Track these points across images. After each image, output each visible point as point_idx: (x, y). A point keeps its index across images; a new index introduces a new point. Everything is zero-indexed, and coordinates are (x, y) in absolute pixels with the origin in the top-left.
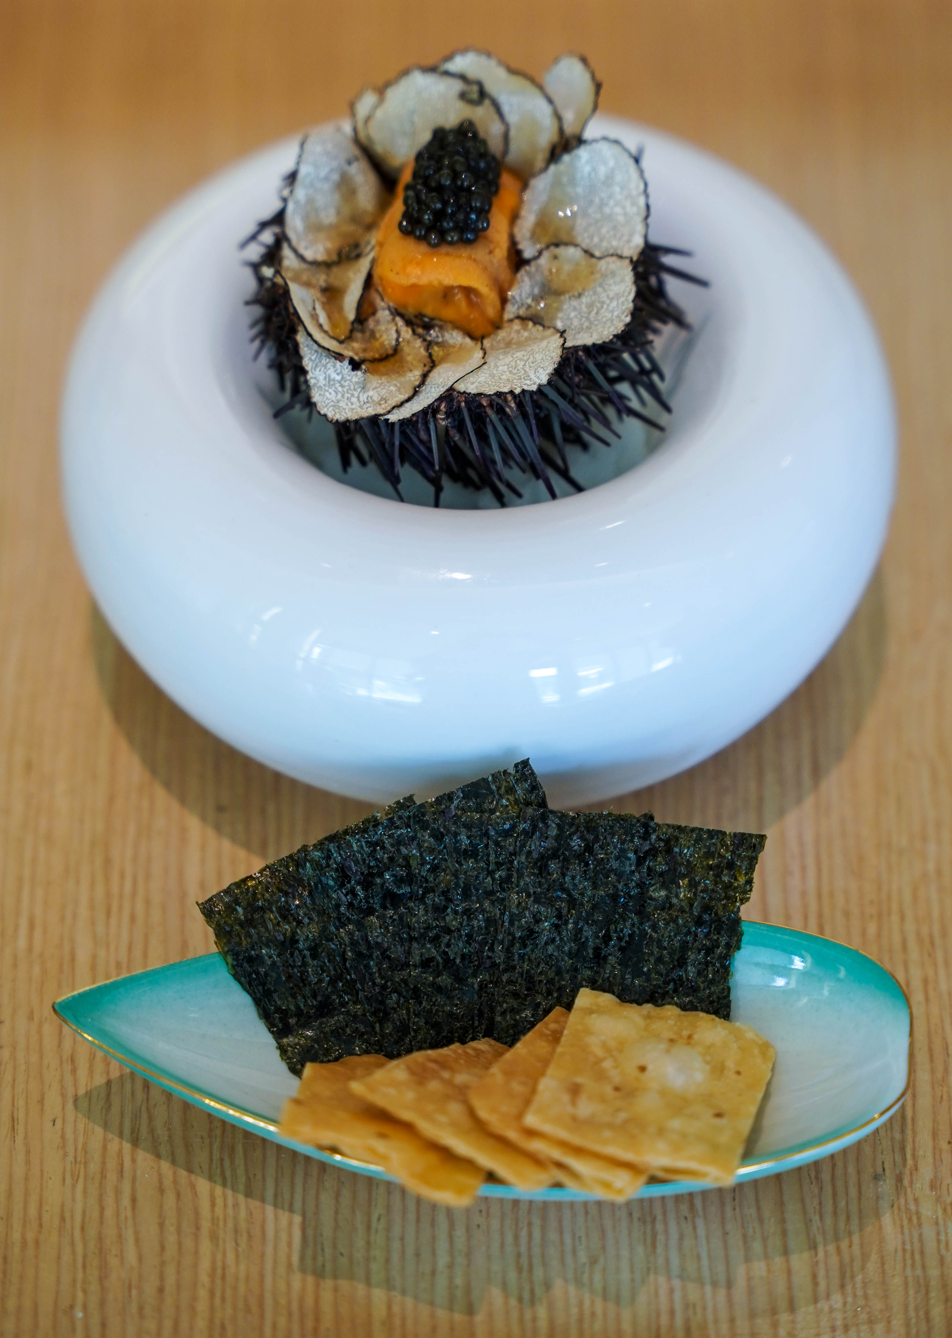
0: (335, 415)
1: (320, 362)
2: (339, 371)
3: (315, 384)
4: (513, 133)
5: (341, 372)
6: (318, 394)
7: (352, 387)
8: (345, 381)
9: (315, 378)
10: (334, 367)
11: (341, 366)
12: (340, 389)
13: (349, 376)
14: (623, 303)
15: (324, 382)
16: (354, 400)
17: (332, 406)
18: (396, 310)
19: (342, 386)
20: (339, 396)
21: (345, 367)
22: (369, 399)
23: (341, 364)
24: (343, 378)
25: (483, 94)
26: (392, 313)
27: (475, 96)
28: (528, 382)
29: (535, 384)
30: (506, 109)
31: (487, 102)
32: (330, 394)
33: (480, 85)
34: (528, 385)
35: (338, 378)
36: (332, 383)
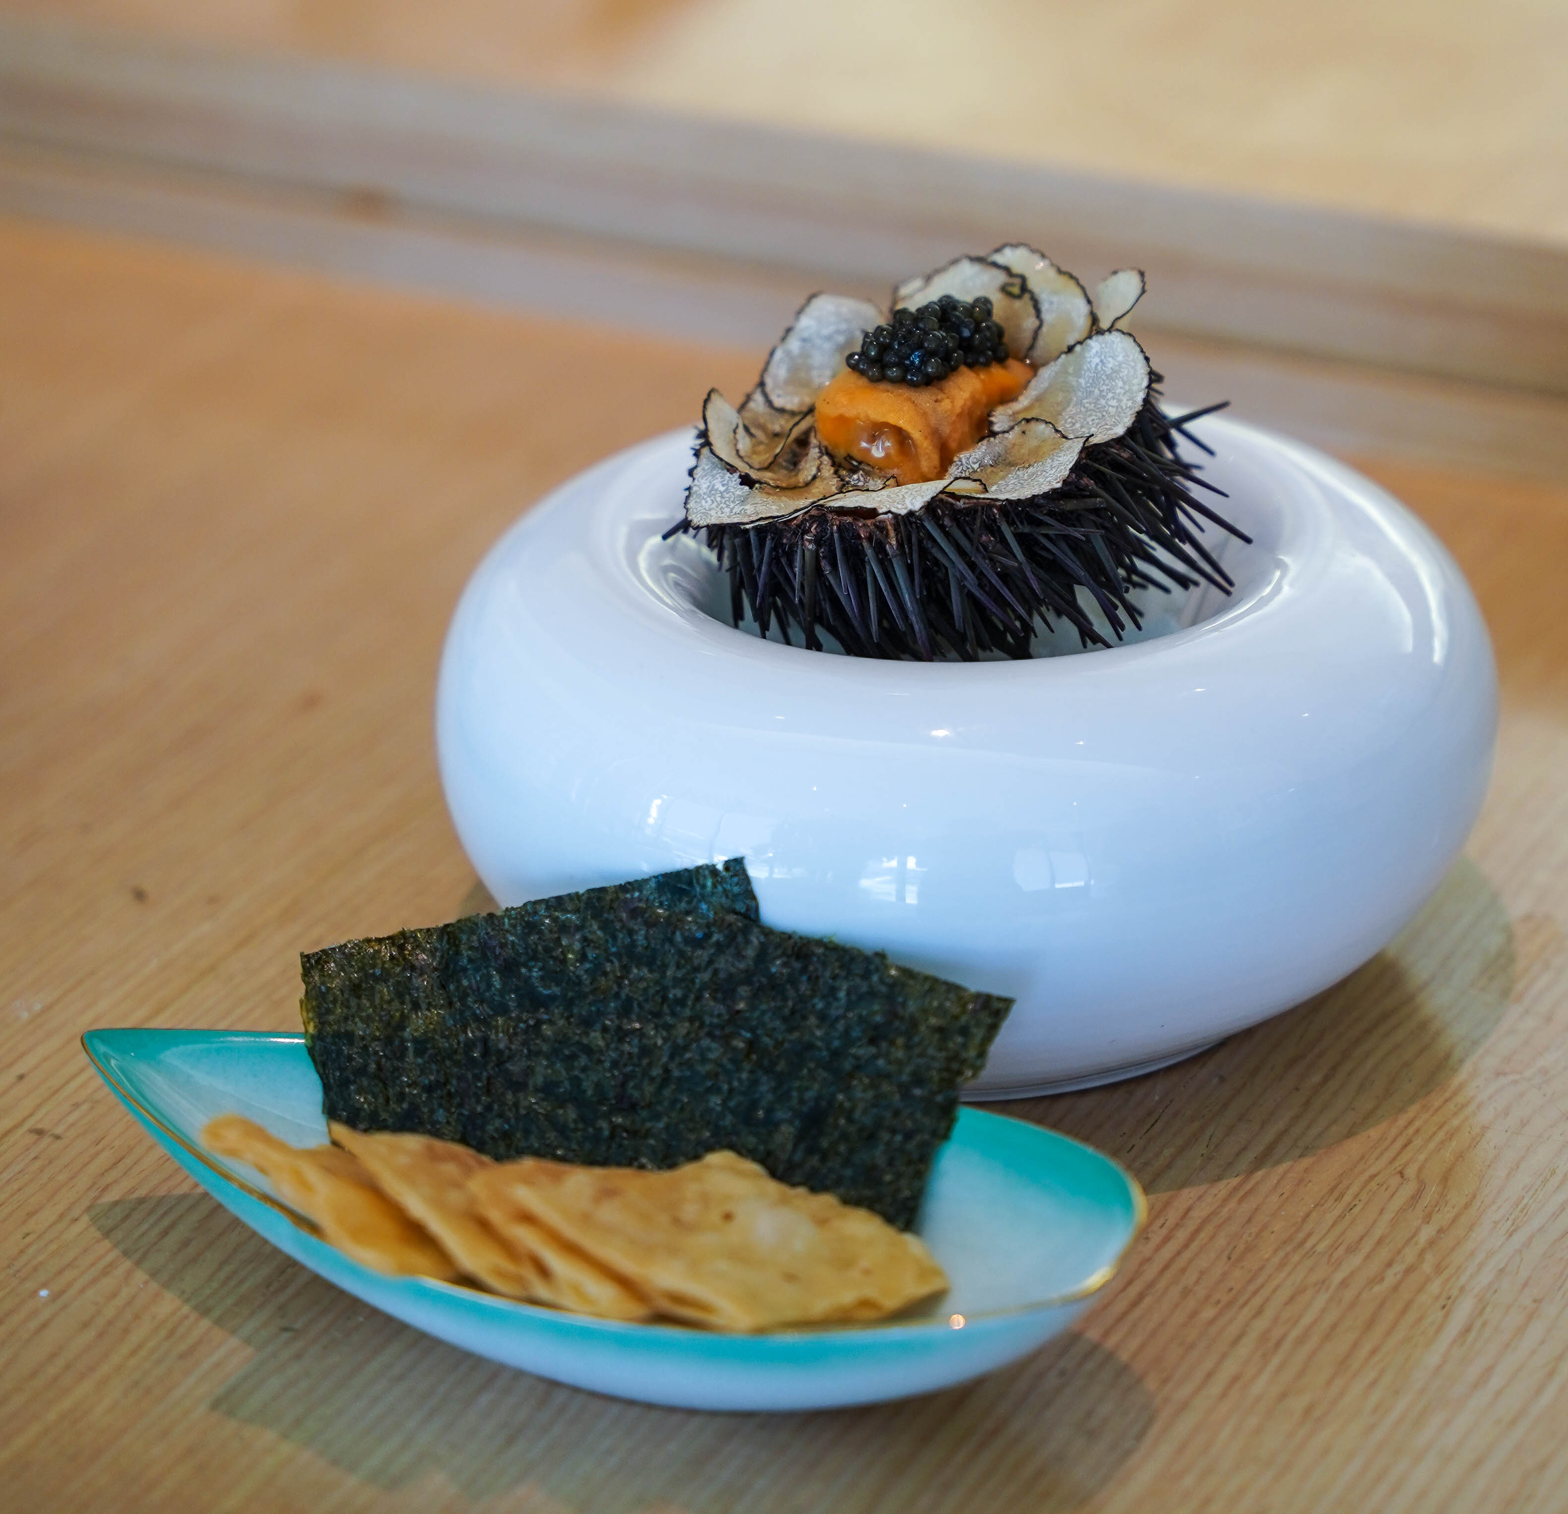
0: (699, 521)
1: (711, 471)
2: (726, 482)
3: (696, 492)
4: (1044, 329)
5: (727, 484)
6: (695, 501)
7: (732, 499)
8: (727, 493)
9: (698, 486)
10: (722, 477)
11: (729, 477)
12: (718, 499)
13: (734, 488)
14: (1060, 471)
15: (705, 491)
16: (727, 510)
17: (702, 513)
18: (826, 449)
19: (722, 497)
20: (714, 506)
21: (734, 479)
22: (742, 512)
23: (731, 476)
24: (727, 491)
25: (1024, 289)
26: (821, 452)
27: (1016, 290)
28: (900, 506)
29: (906, 508)
30: (1045, 307)
31: (1027, 296)
32: (707, 502)
33: (1023, 279)
34: (898, 508)
35: (722, 489)
36: (713, 492)
